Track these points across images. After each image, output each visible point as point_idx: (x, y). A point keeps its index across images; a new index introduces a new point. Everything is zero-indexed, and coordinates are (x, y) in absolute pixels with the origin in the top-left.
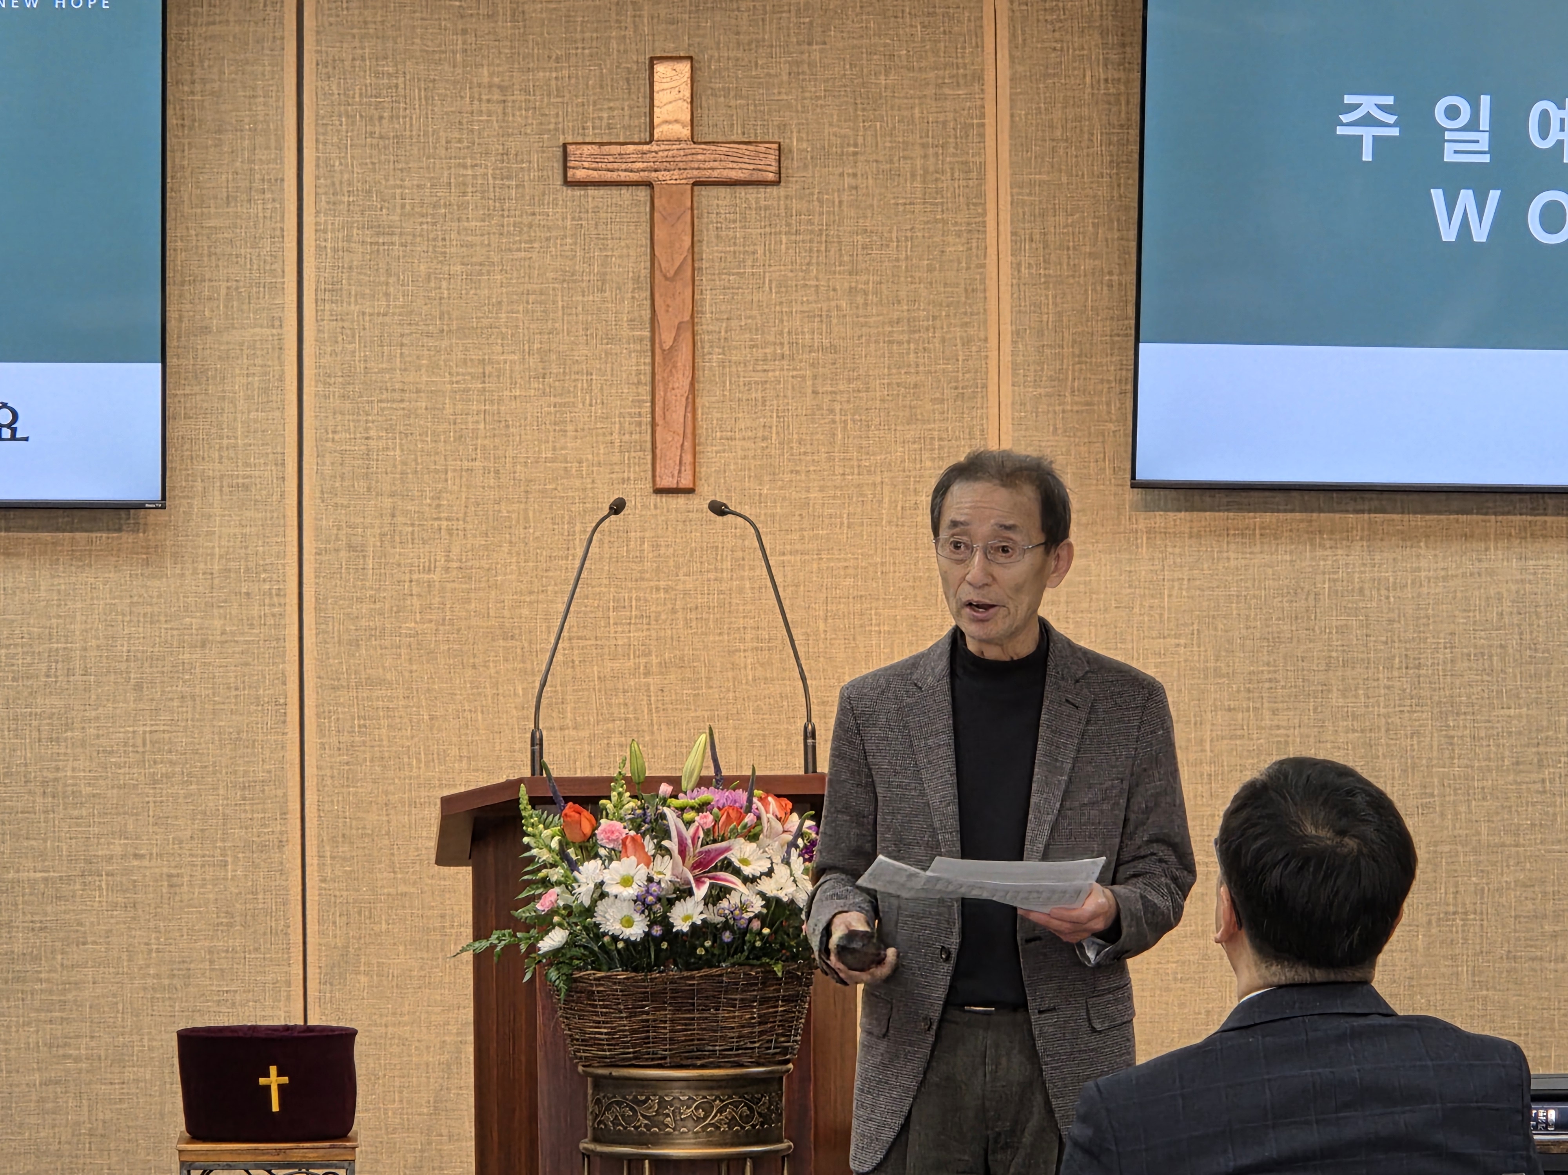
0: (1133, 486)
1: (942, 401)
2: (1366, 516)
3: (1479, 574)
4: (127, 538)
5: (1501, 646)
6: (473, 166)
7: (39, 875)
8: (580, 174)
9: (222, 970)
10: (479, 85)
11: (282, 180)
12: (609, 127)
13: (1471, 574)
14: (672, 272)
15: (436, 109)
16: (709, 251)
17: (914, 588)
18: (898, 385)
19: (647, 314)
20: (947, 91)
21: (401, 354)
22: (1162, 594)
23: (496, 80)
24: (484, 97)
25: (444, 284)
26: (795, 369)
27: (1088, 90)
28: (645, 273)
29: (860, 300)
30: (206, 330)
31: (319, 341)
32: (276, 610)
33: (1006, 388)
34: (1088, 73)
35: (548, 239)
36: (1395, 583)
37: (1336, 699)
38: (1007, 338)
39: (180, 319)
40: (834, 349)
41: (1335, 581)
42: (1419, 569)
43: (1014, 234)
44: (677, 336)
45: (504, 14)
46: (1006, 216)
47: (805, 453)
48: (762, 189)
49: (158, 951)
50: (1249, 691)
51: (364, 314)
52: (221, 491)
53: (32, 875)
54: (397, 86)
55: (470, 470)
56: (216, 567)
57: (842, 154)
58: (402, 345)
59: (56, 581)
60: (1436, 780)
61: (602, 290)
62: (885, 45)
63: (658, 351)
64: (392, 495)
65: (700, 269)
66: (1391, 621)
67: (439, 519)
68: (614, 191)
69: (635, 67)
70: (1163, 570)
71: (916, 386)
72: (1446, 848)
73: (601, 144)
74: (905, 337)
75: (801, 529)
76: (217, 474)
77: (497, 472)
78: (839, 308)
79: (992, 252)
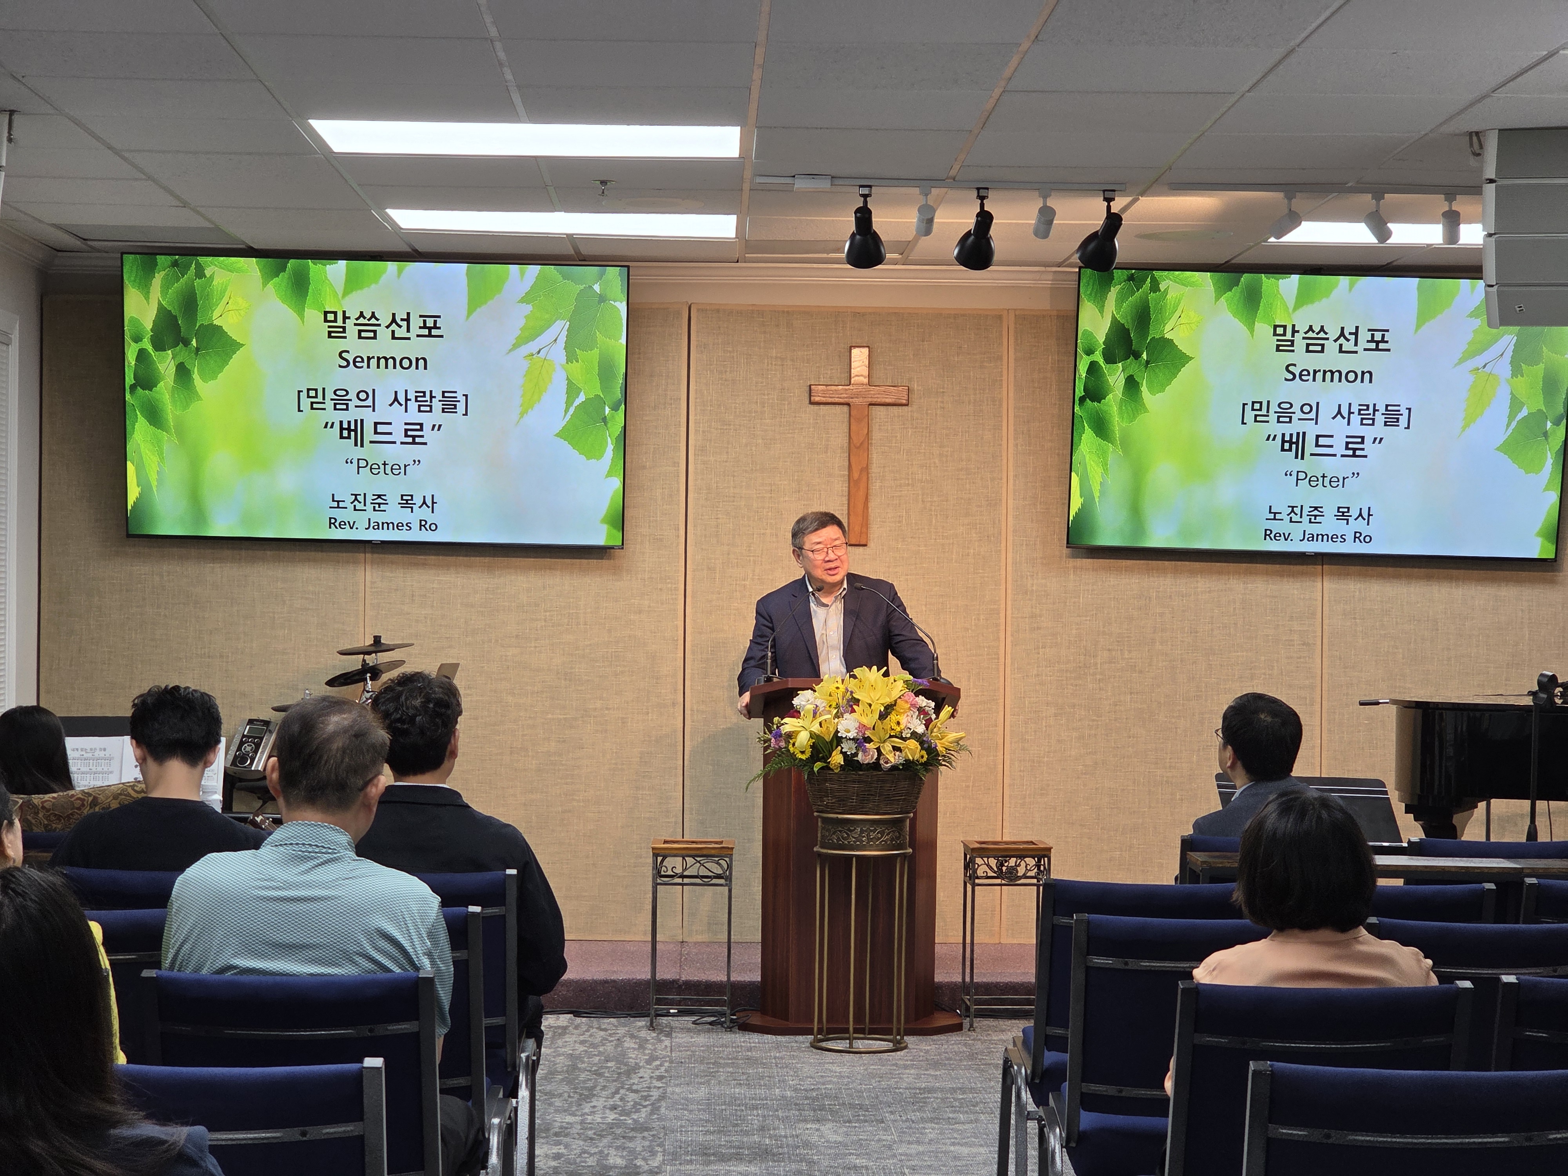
0: (1067, 547)
1: (980, 506)
2: (1173, 562)
3: (1225, 590)
4: (605, 562)
5: (1235, 624)
7: (562, 717)
8: (817, 399)
9: (646, 762)
10: (772, 357)
11: (680, 399)
12: (831, 378)
13: (1222, 590)
14: (858, 445)
15: (751, 368)
16: (876, 435)
17: (967, 592)
18: (961, 498)
19: (847, 464)
20: (986, 364)
21: (733, 481)
22: (1080, 597)
23: (779, 355)
24: (774, 363)
26: (914, 491)
27: (1050, 365)
31: (696, 474)
32: (674, 596)
34: (1050, 357)
36: (1186, 594)
37: (1158, 646)
38: (1011, 478)
39: (632, 462)
40: (932, 481)
41: (1158, 592)
42: (1197, 588)
43: (1015, 430)
44: (861, 474)
45: (783, 325)
46: (1011, 421)
47: (918, 529)
48: (900, 407)
49: (616, 753)
50: (1118, 642)
51: (716, 461)
52: (649, 541)
53: (560, 716)
54: (733, 357)
56: (646, 577)
57: (937, 392)
59: (572, 582)
60: (1204, 685)
62: (958, 342)
63: (851, 481)
64: (728, 545)
65: (871, 443)
66: (1183, 611)
67: (750, 556)
68: (833, 407)
69: (842, 350)
70: (1080, 585)
71: (969, 499)
73: (827, 385)
74: (965, 477)
75: (916, 564)
76: (648, 534)
77: (776, 535)
78: (935, 463)
79: (1005, 439)
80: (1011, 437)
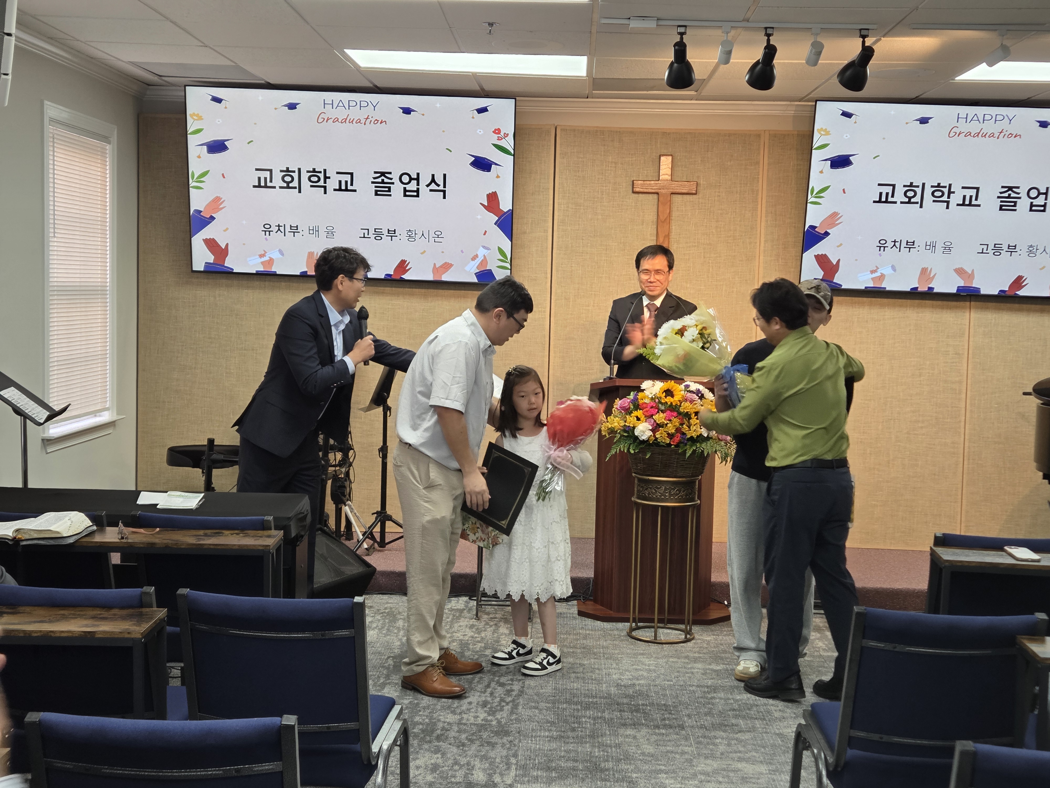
1: (742, 261)
2: (869, 299)
3: (904, 317)
5: (909, 340)
6: (606, 186)
8: (637, 190)
10: (609, 162)
11: (549, 189)
12: (646, 176)
13: (902, 317)
14: (663, 220)
15: (595, 169)
16: (675, 214)
17: (731, 316)
18: (729, 255)
19: (655, 232)
20: (748, 167)
21: (582, 242)
23: (614, 160)
24: (610, 166)
25: (596, 222)
26: (698, 250)
27: (791, 167)
28: (655, 220)
29: (719, 230)
30: (525, 233)
31: (558, 238)
32: (543, 316)
34: (792, 162)
35: (627, 209)
38: (762, 242)
39: (517, 229)
40: (710, 244)
42: (885, 315)
43: (766, 211)
45: (617, 140)
46: (764, 206)
47: (701, 275)
48: (691, 196)
51: (572, 229)
52: (528, 281)
54: (584, 161)
55: (601, 277)
58: (583, 239)
60: (887, 379)
61: (643, 225)
62: (731, 152)
64: (578, 284)
65: (672, 219)
66: (875, 331)
67: (592, 291)
68: (647, 195)
69: (655, 157)
72: (889, 400)
73: (644, 181)
75: (698, 298)
76: (527, 276)
77: (609, 278)
78: (712, 232)
79: (759, 216)
80: (764, 215)
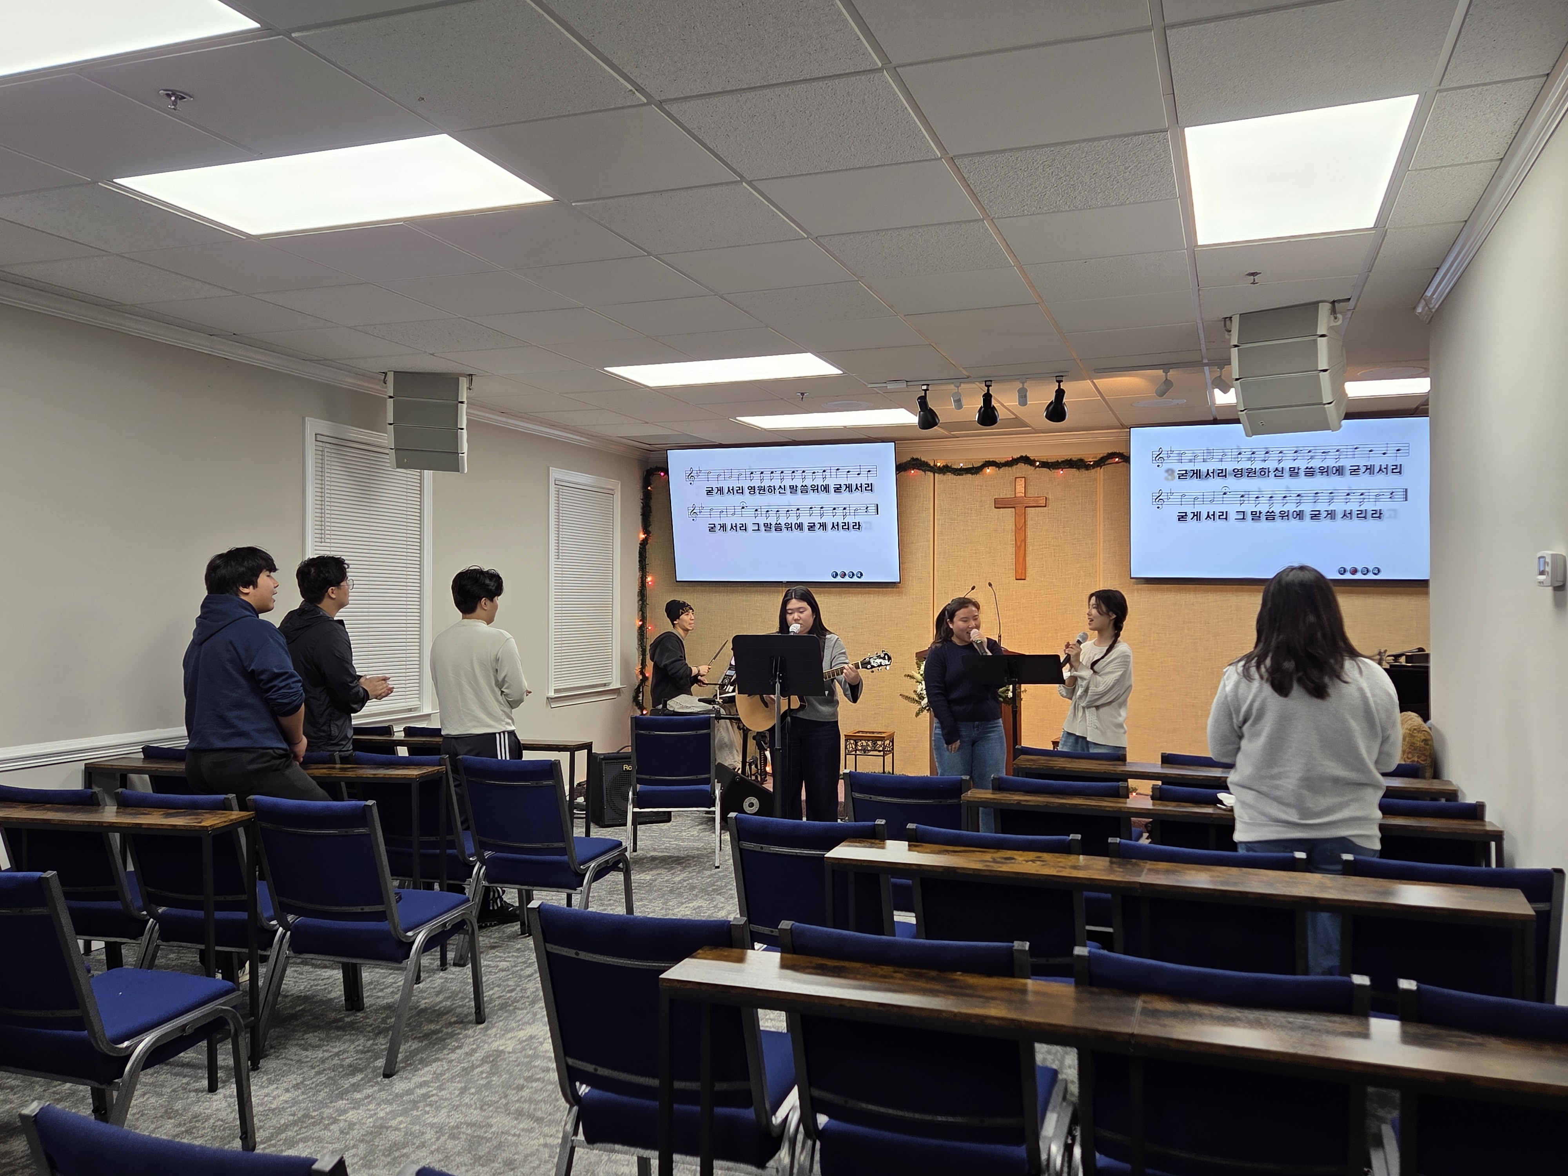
0: (1133, 578)
1: (1085, 558)
6: (974, 504)
11: (930, 508)
14: (1020, 527)
16: (1030, 523)
17: (1078, 603)
18: (1075, 554)
19: (1014, 538)
22: (1140, 605)
25: (967, 532)
26: (1050, 551)
27: (1123, 481)
28: (1014, 528)
29: (1066, 534)
31: (938, 545)
32: (928, 607)
33: (1101, 555)
34: (1123, 477)
35: (992, 520)
36: (1202, 603)
38: (1102, 542)
40: (1059, 546)
41: (1186, 601)
43: (1104, 517)
44: (1021, 543)
47: (1052, 571)
48: (1042, 508)
52: (914, 580)
55: (973, 575)
56: (914, 597)
57: (1061, 499)
58: (957, 546)
61: (1004, 532)
63: (1017, 546)
70: (1140, 599)
71: (1079, 554)
74: (1077, 543)
75: (1051, 589)
76: (915, 576)
78: (1060, 536)
79: (1098, 522)
80: (1102, 520)
